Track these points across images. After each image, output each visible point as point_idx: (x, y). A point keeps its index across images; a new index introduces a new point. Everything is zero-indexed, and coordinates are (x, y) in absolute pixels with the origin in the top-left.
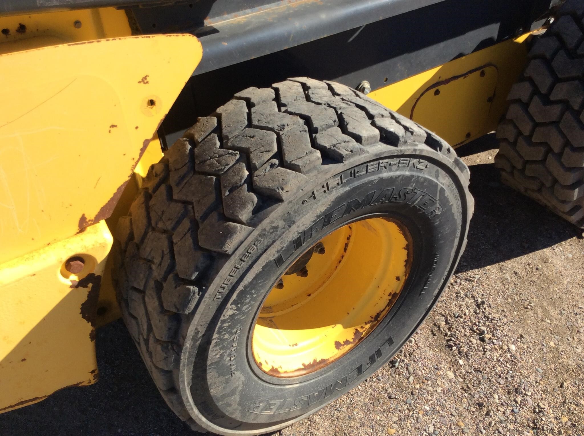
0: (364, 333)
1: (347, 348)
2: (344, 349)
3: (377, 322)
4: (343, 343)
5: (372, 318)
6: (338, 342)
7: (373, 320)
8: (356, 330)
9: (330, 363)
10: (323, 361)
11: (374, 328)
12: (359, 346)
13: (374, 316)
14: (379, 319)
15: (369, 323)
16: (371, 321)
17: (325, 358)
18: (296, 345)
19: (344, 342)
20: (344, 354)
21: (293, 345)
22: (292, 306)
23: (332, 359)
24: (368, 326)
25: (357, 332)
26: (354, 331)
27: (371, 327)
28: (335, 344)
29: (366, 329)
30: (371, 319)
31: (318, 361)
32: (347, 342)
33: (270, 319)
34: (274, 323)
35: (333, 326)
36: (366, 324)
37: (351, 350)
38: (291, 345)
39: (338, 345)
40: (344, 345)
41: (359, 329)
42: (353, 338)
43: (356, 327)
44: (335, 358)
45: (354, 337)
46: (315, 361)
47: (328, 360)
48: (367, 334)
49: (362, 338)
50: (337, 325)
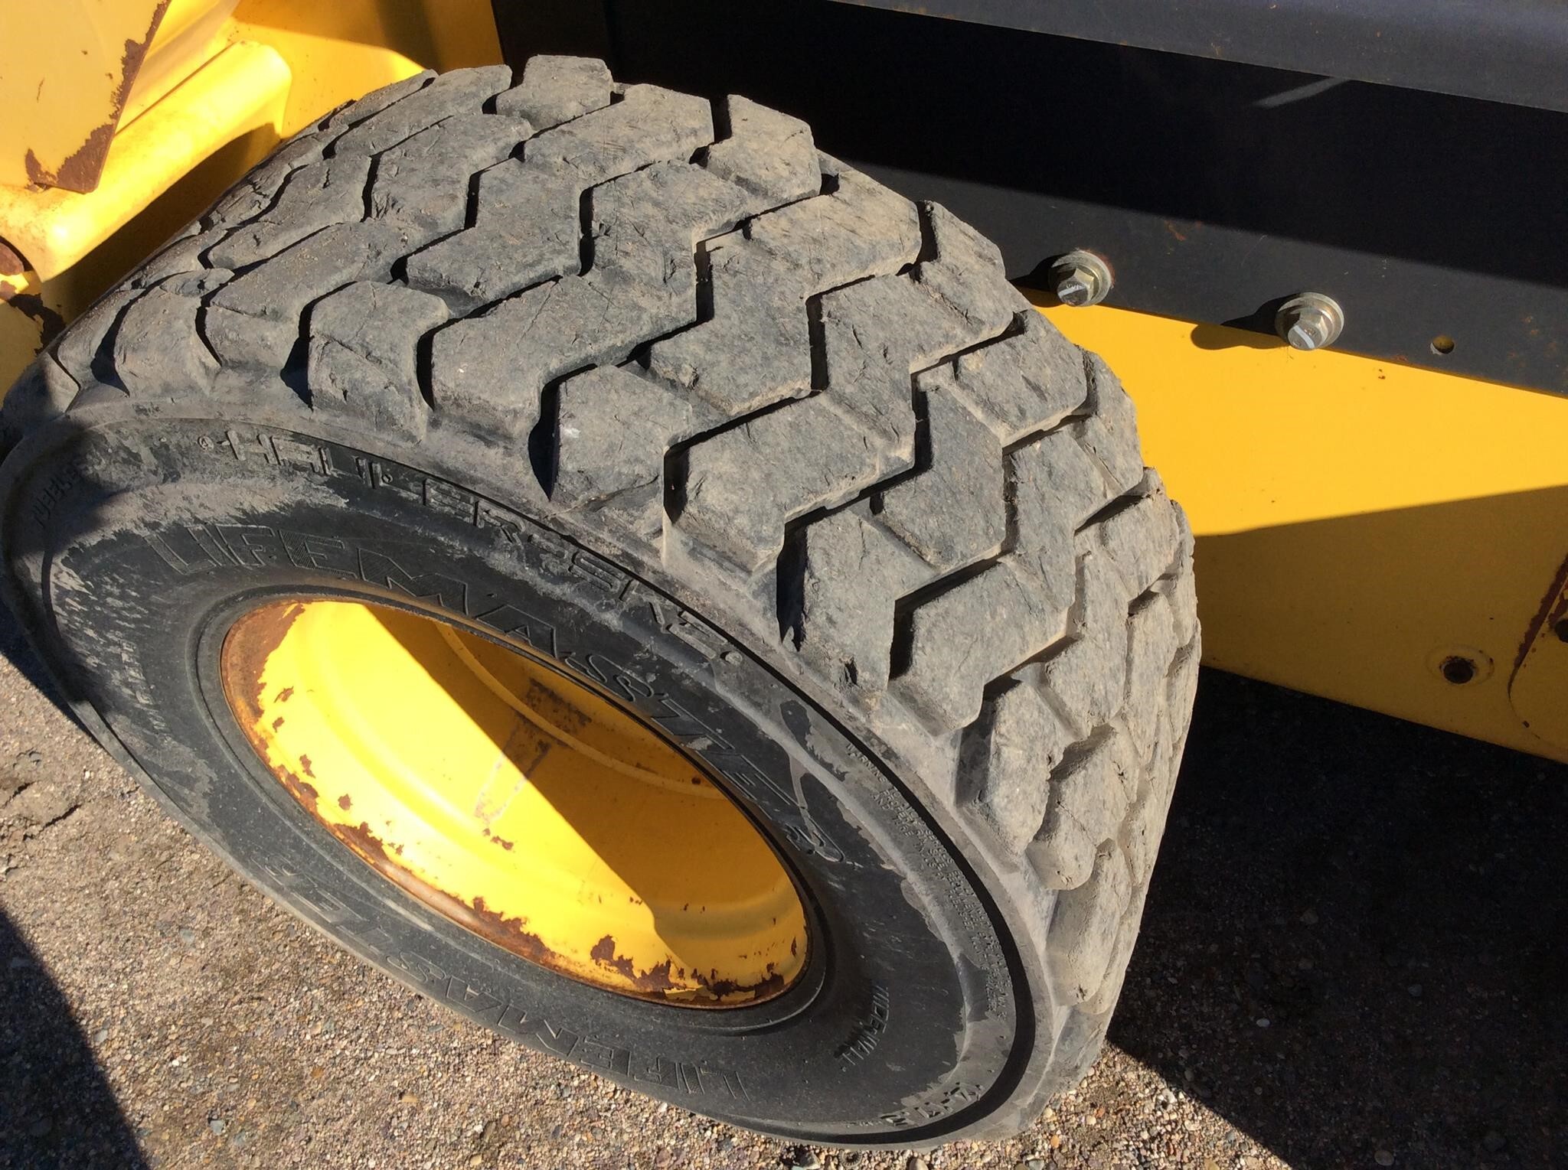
0: (674, 990)
1: (617, 979)
2: (608, 973)
3: (714, 997)
4: (615, 958)
5: (713, 976)
6: (613, 944)
7: (711, 983)
8: (669, 963)
9: (546, 963)
10: (535, 941)
11: (699, 1007)
12: (640, 1003)
13: (722, 976)
14: (724, 998)
15: (699, 983)
16: (705, 982)
17: (548, 942)
18: (508, 846)
19: (621, 957)
20: (593, 981)
21: (496, 839)
22: (638, 766)
23: (562, 963)
24: (693, 985)
25: (661, 972)
26: (663, 961)
27: (698, 997)
28: (602, 941)
29: (685, 987)
30: (708, 977)
31: (525, 929)
32: (625, 965)
33: (545, 740)
34: (540, 757)
35: (636, 898)
36: (694, 975)
37: (616, 995)
38: (493, 834)
39: (604, 949)
40: (613, 964)
41: (673, 968)
42: (643, 973)
43: (675, 958)
44: (572, 968)
45: (648, 972)
46: (517, 922)
47: (553, 954)
48: (678, 1000)
49: (662, 996)
50: (643, 904)
